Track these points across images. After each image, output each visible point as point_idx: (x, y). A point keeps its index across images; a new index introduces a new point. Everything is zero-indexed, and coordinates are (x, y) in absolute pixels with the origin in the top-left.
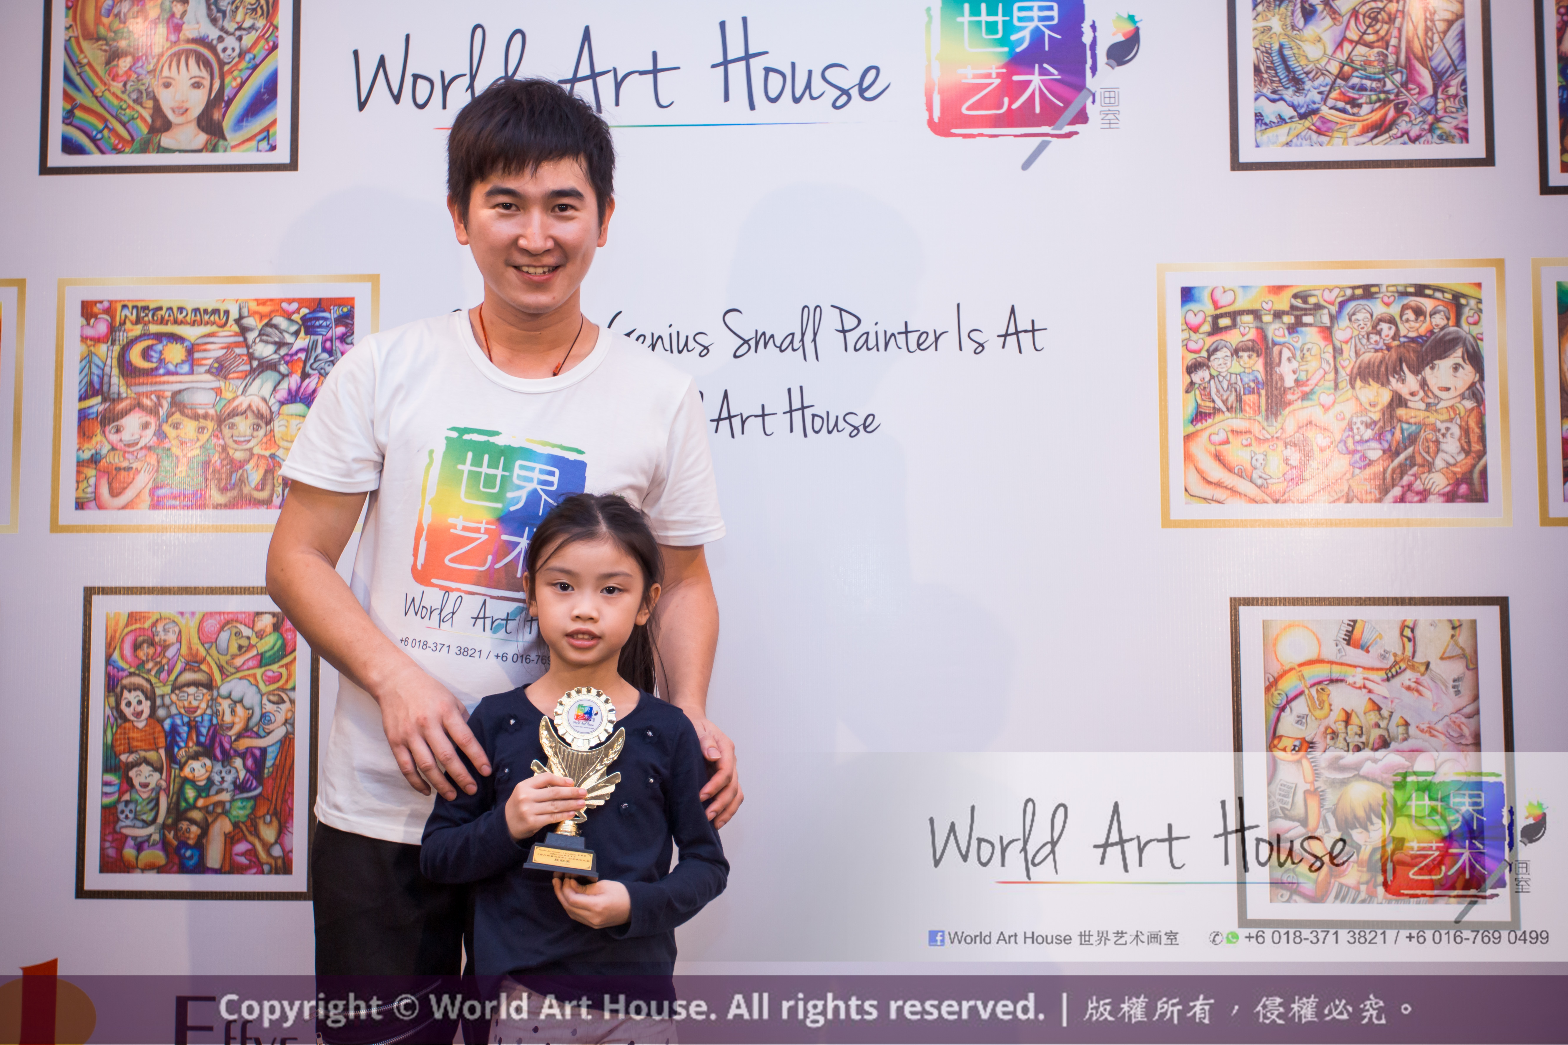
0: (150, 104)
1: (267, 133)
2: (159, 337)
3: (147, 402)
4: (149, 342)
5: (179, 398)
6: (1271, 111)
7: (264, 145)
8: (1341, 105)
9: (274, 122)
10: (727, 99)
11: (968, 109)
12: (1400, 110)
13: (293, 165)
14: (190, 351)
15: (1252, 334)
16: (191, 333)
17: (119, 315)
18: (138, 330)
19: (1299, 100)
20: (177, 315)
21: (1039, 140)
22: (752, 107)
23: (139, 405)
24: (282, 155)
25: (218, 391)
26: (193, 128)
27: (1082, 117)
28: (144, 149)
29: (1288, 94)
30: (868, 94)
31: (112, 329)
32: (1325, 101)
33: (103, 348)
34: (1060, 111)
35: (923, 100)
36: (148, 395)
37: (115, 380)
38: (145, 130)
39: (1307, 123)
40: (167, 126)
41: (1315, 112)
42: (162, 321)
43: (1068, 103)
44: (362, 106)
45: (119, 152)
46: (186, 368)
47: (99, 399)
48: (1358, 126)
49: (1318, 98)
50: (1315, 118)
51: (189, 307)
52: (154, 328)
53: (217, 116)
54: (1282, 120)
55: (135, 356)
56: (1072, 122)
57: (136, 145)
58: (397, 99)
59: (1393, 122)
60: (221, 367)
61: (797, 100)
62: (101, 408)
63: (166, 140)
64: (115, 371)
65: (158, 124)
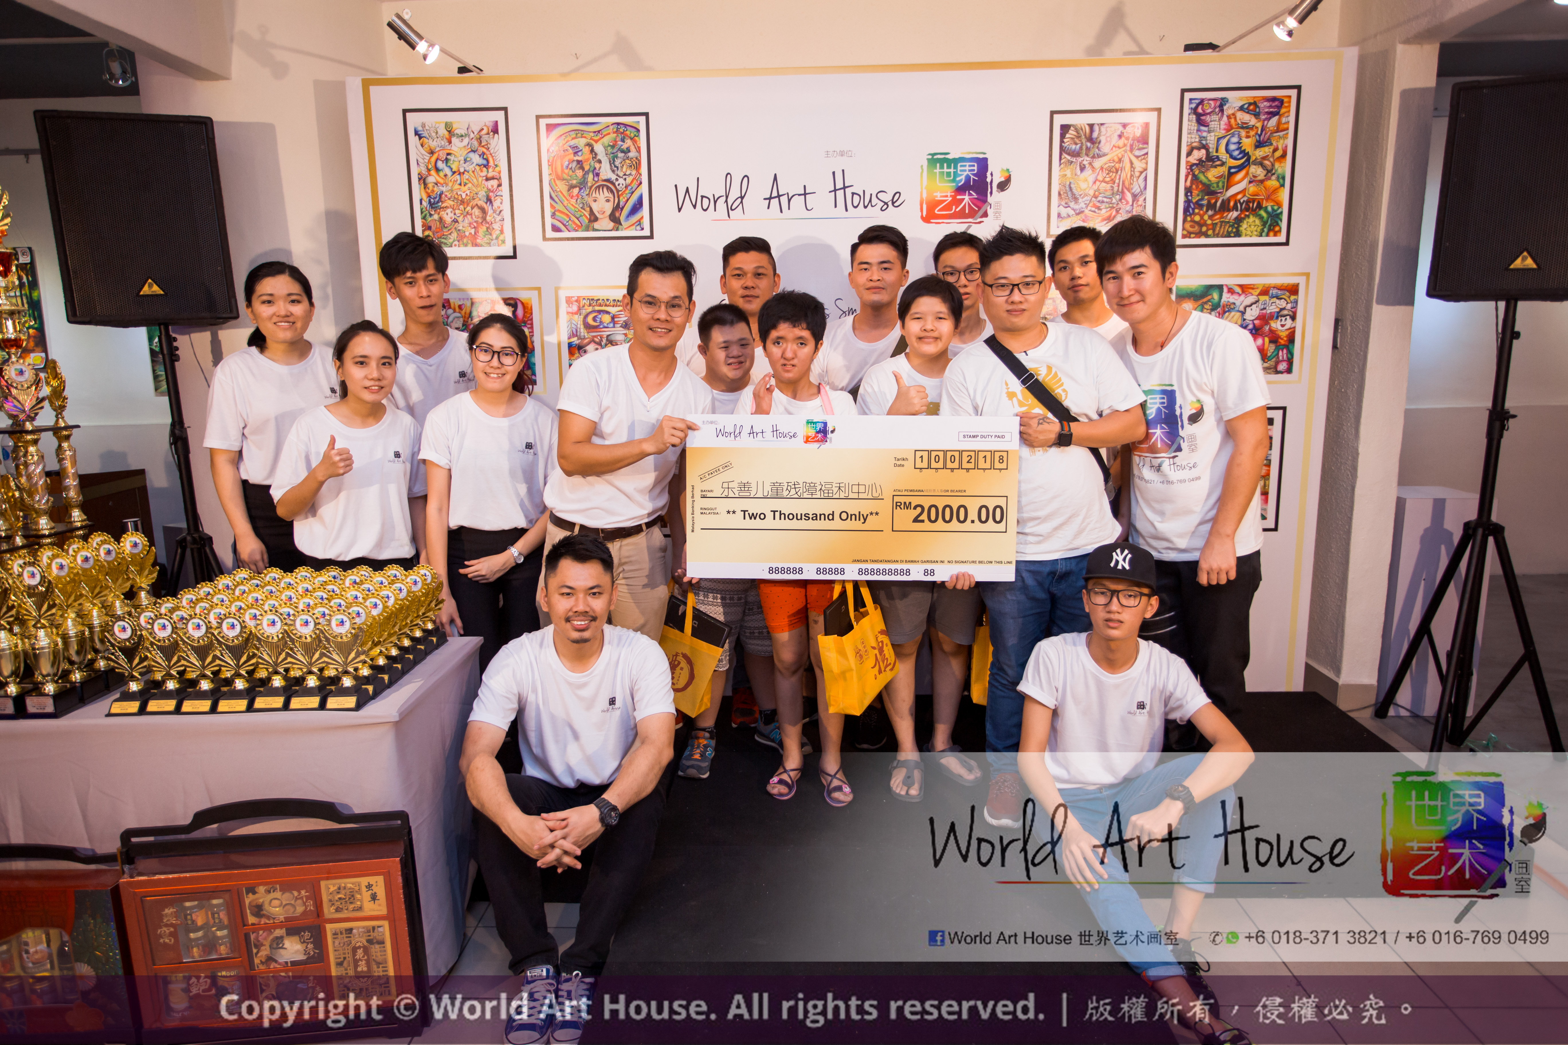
0: (588, 209)
1: (639, 222)
2: (600, 312)
3: (596, 339)
4: (595, 314)
5: (610, 338)
6: (1064, 212)
7: (638, 228)
8: (1093, 209)
9: (642, 218)
10: (836, 206)
11: (939, 211)
12: (1117, 212)
13: (651, 237)
14: (613, 318)
15: (1051, 308)
16: (613, 310)
17: (582, 302)
18: (590, 309)
19: (1076, 207)
20: (606, 302)
21: (967, 225)
22: (847, 210)
23: (592, 341)
24: (646, 232)
25: (626, 335)
26: (607, 220)
27: (985, 215)
28: (587, 229)
29: (1072, 204)
30: (896, 204)
31: (579, 309)
32: (1087, 207)
33: (576, 316)
34: (976, 212)
35: (919, 207)
36: (596, 336)
37: (582, 330)
38: (587, 221)
39: (1079, 217)
40: (596, 219)
41: (1083, 212)
42: (600, 305)
43: (979, 208)
44: (680, 210)
45: (577, 231)
46: (612, 325)
47: (576, 338)
48: (1100, 218)
49: (1084, 206)
50: (1082, 215)
51: (611, 299)
52: (597, 308)
53: (617, 215)
54: (1069, 216)
55: (590, 320)
56: (982, 217)
57: (584, 227)
58: (695, 207)
59: (1115, 217)
60: (626, 325)
61: (865, 207)
62: (577, 342)
63: (596, 225)
64: (582, 326)
65: (592, 218)
